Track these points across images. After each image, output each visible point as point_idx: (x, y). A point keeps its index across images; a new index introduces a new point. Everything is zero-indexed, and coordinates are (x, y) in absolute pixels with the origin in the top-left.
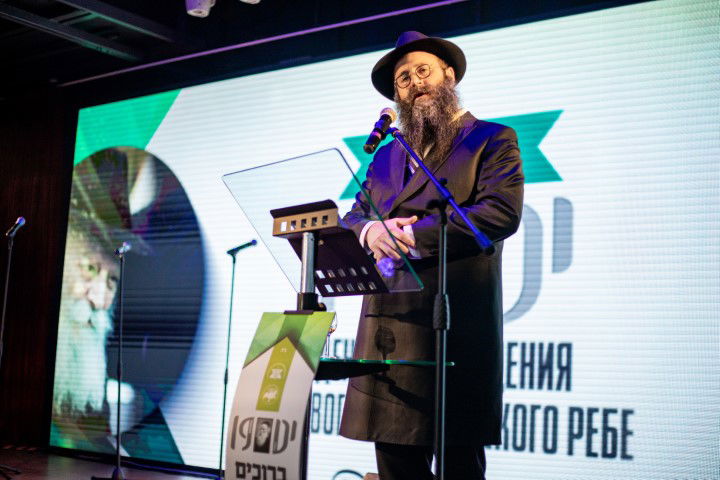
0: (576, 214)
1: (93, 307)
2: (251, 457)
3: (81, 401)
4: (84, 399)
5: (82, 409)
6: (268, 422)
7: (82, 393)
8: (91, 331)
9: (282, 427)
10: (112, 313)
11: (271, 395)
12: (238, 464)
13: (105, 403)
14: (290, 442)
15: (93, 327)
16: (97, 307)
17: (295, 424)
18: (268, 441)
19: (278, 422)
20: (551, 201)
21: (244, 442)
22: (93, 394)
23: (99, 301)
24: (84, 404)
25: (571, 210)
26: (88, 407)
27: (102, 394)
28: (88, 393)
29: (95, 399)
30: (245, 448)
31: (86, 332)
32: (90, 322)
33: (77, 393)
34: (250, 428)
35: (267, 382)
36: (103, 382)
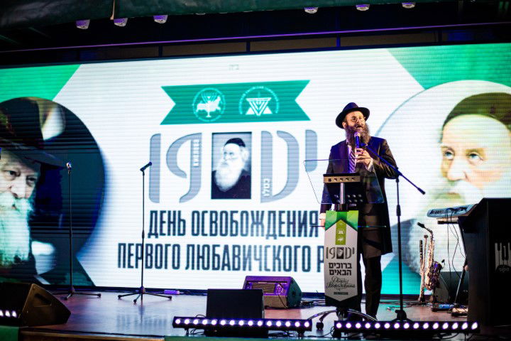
0: (319, 138)
1: (16, 196)
2: (335, 260)
3: (11, 255)
4: (13, 254)
5: (13, 260)
6: (342, 249)
7: (10, 249)
8: (17, 212)
9: (348, 250)
10: (32, 200)
11: (341, 239)
12: (330, 264)
13: (30, 254)
14: (352, 255)
15: (16, 209)
16: (19, 197)
17: (354, 249)
18: (343, 254)
19: (346, 249)
20: (304, 131)
21: (332, 256)
22: (20, 250)
23: (21, 193)
24: (14, 256)
25: (316, 136)
26: (17, 259)
27: (27, 250)
28: (16, 249)
29: (22, 253)
30: (332, 258)
31: (12, 213)
32: (14, 206)
33: (6, 249)
34: (334, 251)
35: (338, 236)
36: (28, 242)
